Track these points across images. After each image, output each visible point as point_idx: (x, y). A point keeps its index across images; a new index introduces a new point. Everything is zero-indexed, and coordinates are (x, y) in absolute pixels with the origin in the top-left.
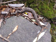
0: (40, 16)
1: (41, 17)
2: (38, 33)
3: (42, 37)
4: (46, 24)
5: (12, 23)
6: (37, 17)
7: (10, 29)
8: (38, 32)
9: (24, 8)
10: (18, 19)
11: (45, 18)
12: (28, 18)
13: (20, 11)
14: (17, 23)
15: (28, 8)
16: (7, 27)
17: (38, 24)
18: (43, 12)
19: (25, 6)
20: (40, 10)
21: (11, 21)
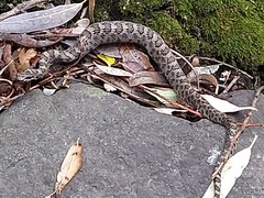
0: (196, 60)
1: (202, 63)
2: (212, 159)
3: (240, 182)
4: (246, 100)
5: (41, 137)
6: (180, 70)
7: (35, 171)
8: (214, 157)
9: (91, 30)
10: (71, 104)
11: (228, 69)
12: (124, 88)
13: (68, 55)
14: (65, 128)
15: (114, 27)
16: (14, 165)
17: (197, 113)
18: (207, 32)
19: (87, 16)
20: (190, 23)
21: (28, 122)
